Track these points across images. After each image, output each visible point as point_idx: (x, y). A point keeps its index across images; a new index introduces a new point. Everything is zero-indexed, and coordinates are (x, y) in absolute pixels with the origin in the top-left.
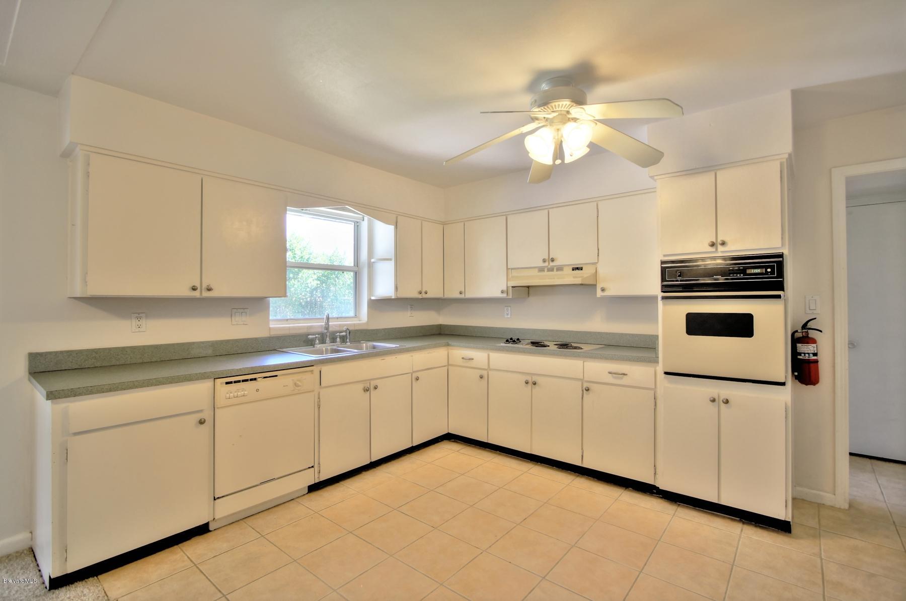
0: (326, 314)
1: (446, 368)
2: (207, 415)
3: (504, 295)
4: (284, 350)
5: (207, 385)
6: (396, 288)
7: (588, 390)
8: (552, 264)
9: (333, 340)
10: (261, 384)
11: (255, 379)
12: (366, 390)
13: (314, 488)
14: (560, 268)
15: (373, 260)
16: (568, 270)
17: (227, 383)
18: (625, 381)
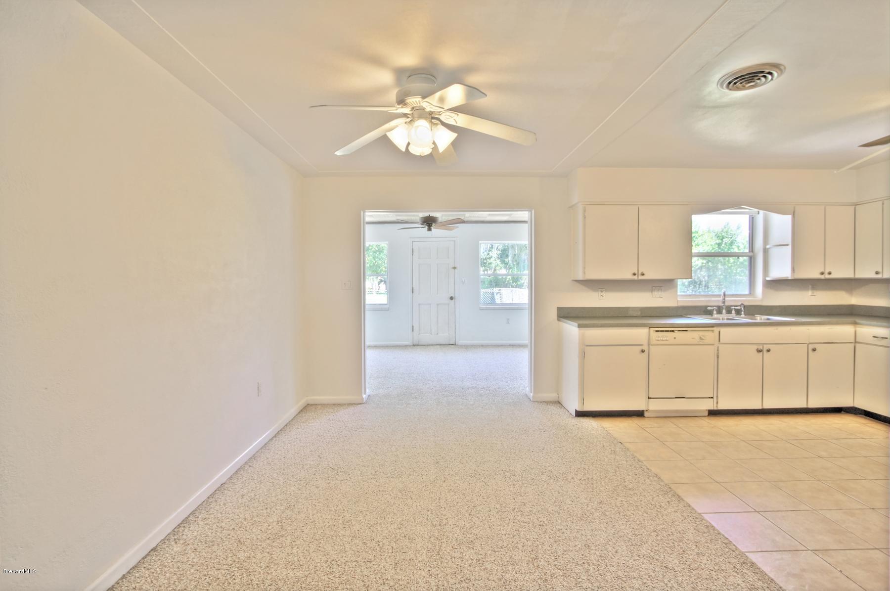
0: (723, 291)
1: (853, 345)
2: (645, 348)
4: (688, 316)
5: (645, 331)
6: (793, 270)
9: (729, 311)
10: (677, 334)
11: (673, 331)
12: (759, 351)
13: (713, 413)
15: (768, 247)
17: (656, 331)
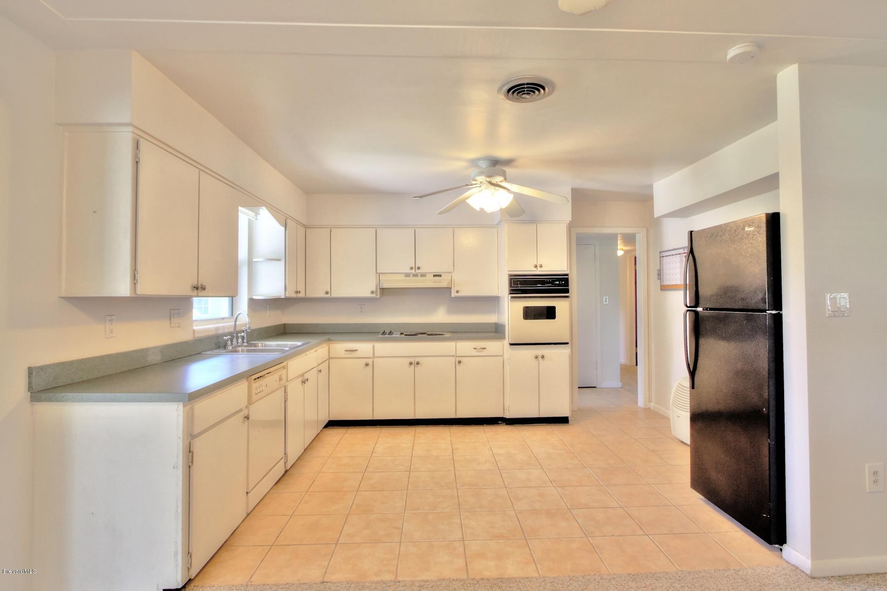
1: (327, 362)
3: (374, 295)
6: (286, 288)
7: (460, 362)
8: (418, 271)
9: (237, 340)
11: (264, 376)
12: (303, 383)
14: (423, 275)
16: (430, 277)
17: (255, 380)
18: (484, 353)
